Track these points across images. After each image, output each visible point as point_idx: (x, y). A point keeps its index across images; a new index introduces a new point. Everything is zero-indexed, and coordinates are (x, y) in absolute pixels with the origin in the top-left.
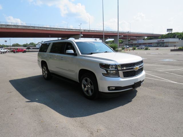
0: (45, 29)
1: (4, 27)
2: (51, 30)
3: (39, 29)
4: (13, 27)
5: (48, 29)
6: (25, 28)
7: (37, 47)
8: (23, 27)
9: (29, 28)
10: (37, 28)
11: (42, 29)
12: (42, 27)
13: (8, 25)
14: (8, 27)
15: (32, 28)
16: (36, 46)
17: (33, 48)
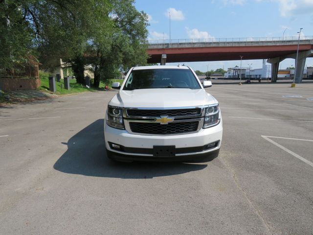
0: (237, 45)
1: (176, 46)
2: (247, 45)
3: (226, 46)
4: (187, 46)
5: (241, 45)
6: (204, 46)
7: (226, 76)
8: (201, 45)
9: (209, 46)
10: (223, 44)
11: (231, 46)
12: (232, 43)
13: (180, 44)
14: (180, 46)
15: (214, 45)
16: (225, 74)
17: (219, 79)
